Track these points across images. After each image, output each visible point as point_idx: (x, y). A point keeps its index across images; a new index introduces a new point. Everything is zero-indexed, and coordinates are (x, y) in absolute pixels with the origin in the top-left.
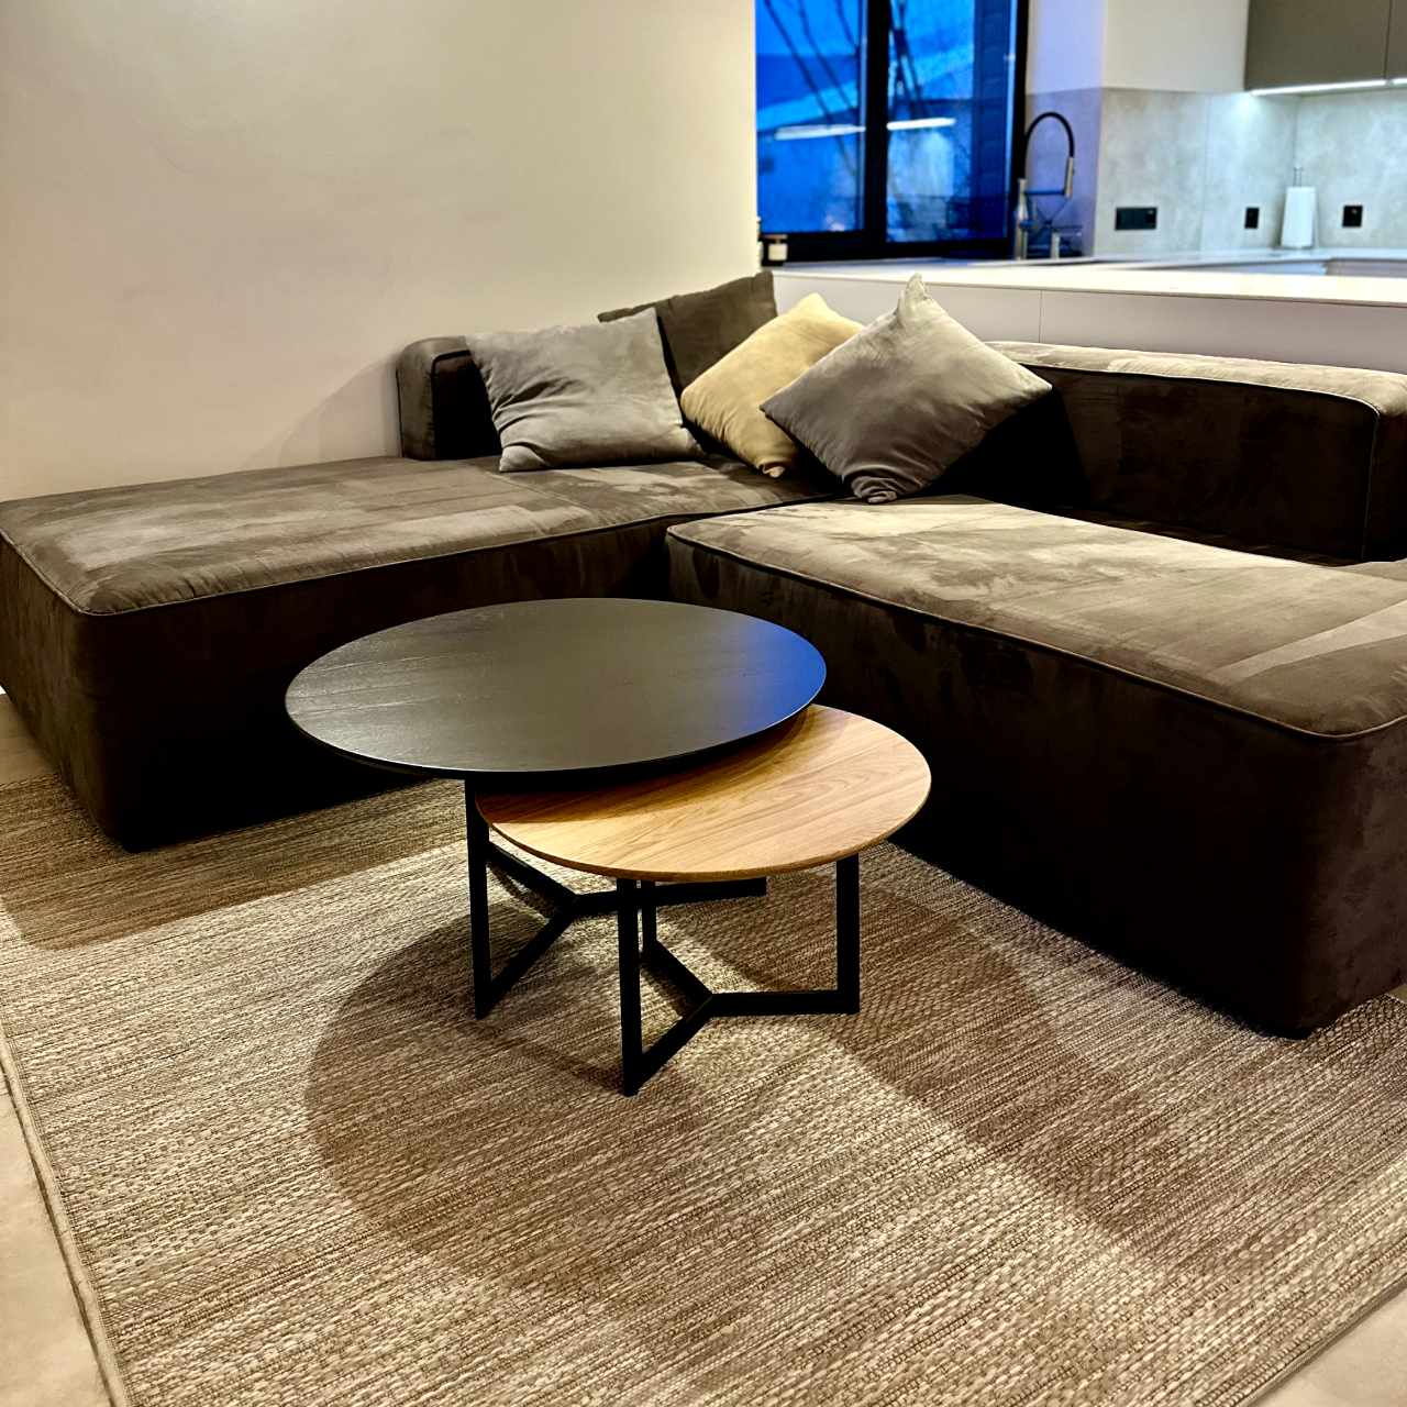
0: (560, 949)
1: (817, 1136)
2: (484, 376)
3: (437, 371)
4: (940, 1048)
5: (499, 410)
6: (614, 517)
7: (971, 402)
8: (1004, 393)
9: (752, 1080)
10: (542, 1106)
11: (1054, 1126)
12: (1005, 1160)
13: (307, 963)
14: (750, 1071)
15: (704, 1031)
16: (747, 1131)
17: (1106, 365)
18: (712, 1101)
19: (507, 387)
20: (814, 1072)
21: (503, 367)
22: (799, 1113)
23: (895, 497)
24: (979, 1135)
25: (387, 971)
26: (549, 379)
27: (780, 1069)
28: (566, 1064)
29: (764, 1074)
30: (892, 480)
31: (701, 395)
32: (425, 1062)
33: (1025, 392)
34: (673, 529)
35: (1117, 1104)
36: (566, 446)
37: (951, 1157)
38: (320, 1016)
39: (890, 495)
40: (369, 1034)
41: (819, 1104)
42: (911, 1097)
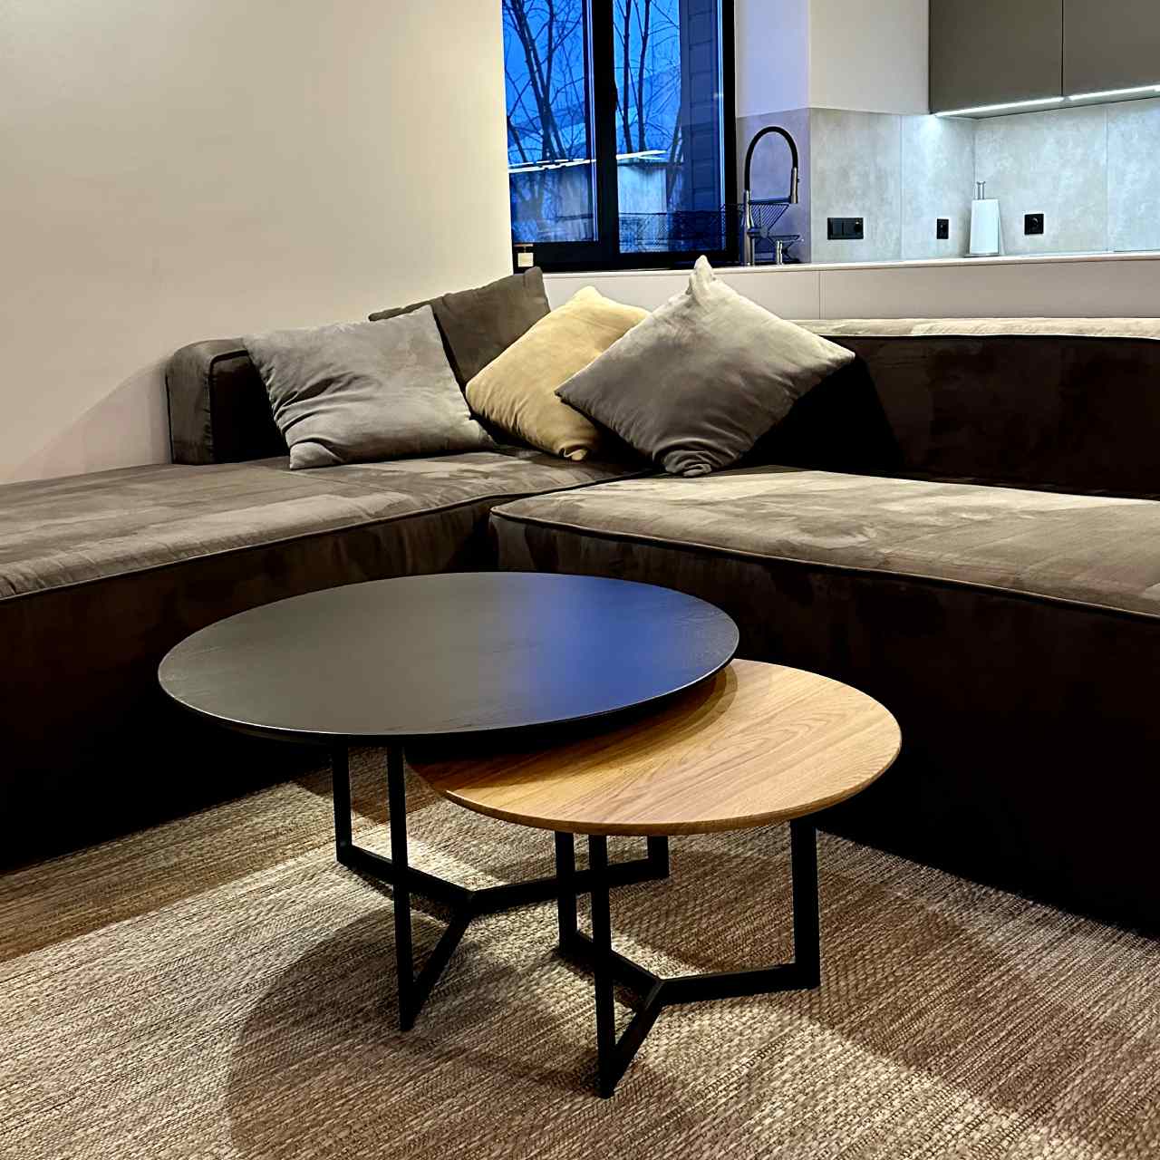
0: (467, 950)
1: (830, 1119)
2: (265, 375)
3: (215, 372)
4: (920, 1014)
5: (282, 408)
6: (435, 500)
7: (779, 373)
8: (809, 362)
9: (735, 1067)
10: (512, 1120)
11: (1077, 1082)
12: (1045, 1123)
13: (184, 989)
14: (729, 1058)
15: (660, 1022)
16: (753, 1122)
17: (910, 330)
18: (700, 1095)
19: (290, 385)
20: (799, 1052)
21: (285, 365)
22: (802, 1098)
23: (710, 469)
24: (1005, 1099)
25: (281, 990)
26: (334, 375)
27: (761, 1053)
28: (523, 1071)
29: (745, 1060)
30: (707, 453)
31: (486, 387)
32: (360, 1084)
33: (829, 360)
34: (496, 509)
35: (1130, 1053)
36: (358, 440)
37: (984, 1127)
38: (218, 1045)
39: (706, 468)
40: (283, 1061)
41: (819, 1085)
42: (913, 1068)
